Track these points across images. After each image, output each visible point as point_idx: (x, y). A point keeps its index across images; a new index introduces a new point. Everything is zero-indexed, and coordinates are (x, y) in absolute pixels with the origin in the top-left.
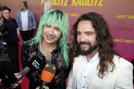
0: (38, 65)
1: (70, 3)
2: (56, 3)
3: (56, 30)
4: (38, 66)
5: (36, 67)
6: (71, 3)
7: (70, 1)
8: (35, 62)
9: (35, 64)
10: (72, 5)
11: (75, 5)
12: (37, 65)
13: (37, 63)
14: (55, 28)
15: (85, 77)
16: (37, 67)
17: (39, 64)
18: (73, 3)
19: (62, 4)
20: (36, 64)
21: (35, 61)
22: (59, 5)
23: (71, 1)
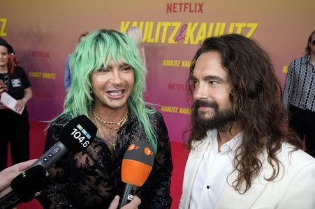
0: (86, 137)
1: (180, 37)
2: (152, 38)
3: (124, 71)
4: (86, 139)
5: (81, 141)
6: (183, 38)
7: (180, 35)
8: (78, 130)
9: (78, 134)
10: (186, 42)
11: (192, 42)
12: (84, 138)
13: (85, 132)
14: (121, 66)
15: (208, 187)
16: (84, 142)
17: (89, 136)
18: (187, 38)
19: (163, 41)
20: (83, 135)
21: (79, 127)
22: (156, 41)
23: (183, 35)
